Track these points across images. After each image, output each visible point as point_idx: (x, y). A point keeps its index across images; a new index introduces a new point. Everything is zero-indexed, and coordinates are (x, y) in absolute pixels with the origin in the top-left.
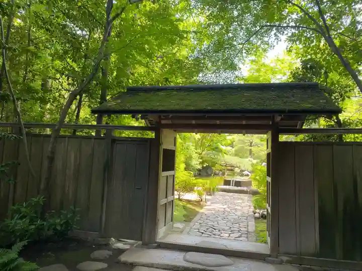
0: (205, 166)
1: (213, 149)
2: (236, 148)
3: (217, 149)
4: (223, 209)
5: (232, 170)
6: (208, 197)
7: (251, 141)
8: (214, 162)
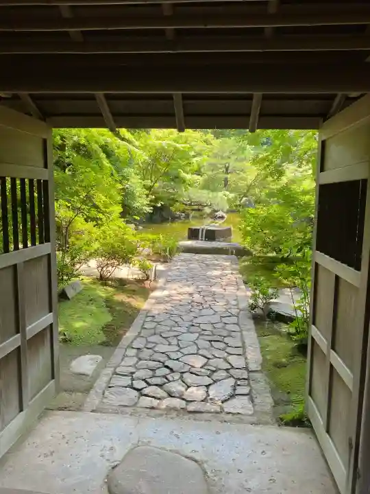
0: (159, 205)
1: (173, 180)
2: (205, 177)
3: (177, 179)
4: (186, 296)
5: (199, 210)
6: (160, 267)
7: (227, 165)
8: (173, 199)
